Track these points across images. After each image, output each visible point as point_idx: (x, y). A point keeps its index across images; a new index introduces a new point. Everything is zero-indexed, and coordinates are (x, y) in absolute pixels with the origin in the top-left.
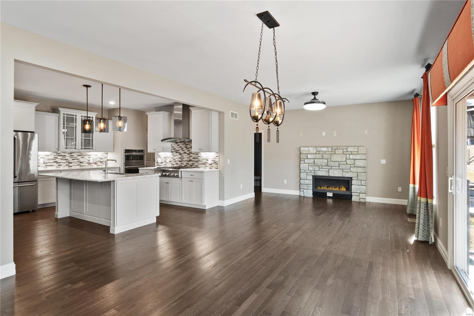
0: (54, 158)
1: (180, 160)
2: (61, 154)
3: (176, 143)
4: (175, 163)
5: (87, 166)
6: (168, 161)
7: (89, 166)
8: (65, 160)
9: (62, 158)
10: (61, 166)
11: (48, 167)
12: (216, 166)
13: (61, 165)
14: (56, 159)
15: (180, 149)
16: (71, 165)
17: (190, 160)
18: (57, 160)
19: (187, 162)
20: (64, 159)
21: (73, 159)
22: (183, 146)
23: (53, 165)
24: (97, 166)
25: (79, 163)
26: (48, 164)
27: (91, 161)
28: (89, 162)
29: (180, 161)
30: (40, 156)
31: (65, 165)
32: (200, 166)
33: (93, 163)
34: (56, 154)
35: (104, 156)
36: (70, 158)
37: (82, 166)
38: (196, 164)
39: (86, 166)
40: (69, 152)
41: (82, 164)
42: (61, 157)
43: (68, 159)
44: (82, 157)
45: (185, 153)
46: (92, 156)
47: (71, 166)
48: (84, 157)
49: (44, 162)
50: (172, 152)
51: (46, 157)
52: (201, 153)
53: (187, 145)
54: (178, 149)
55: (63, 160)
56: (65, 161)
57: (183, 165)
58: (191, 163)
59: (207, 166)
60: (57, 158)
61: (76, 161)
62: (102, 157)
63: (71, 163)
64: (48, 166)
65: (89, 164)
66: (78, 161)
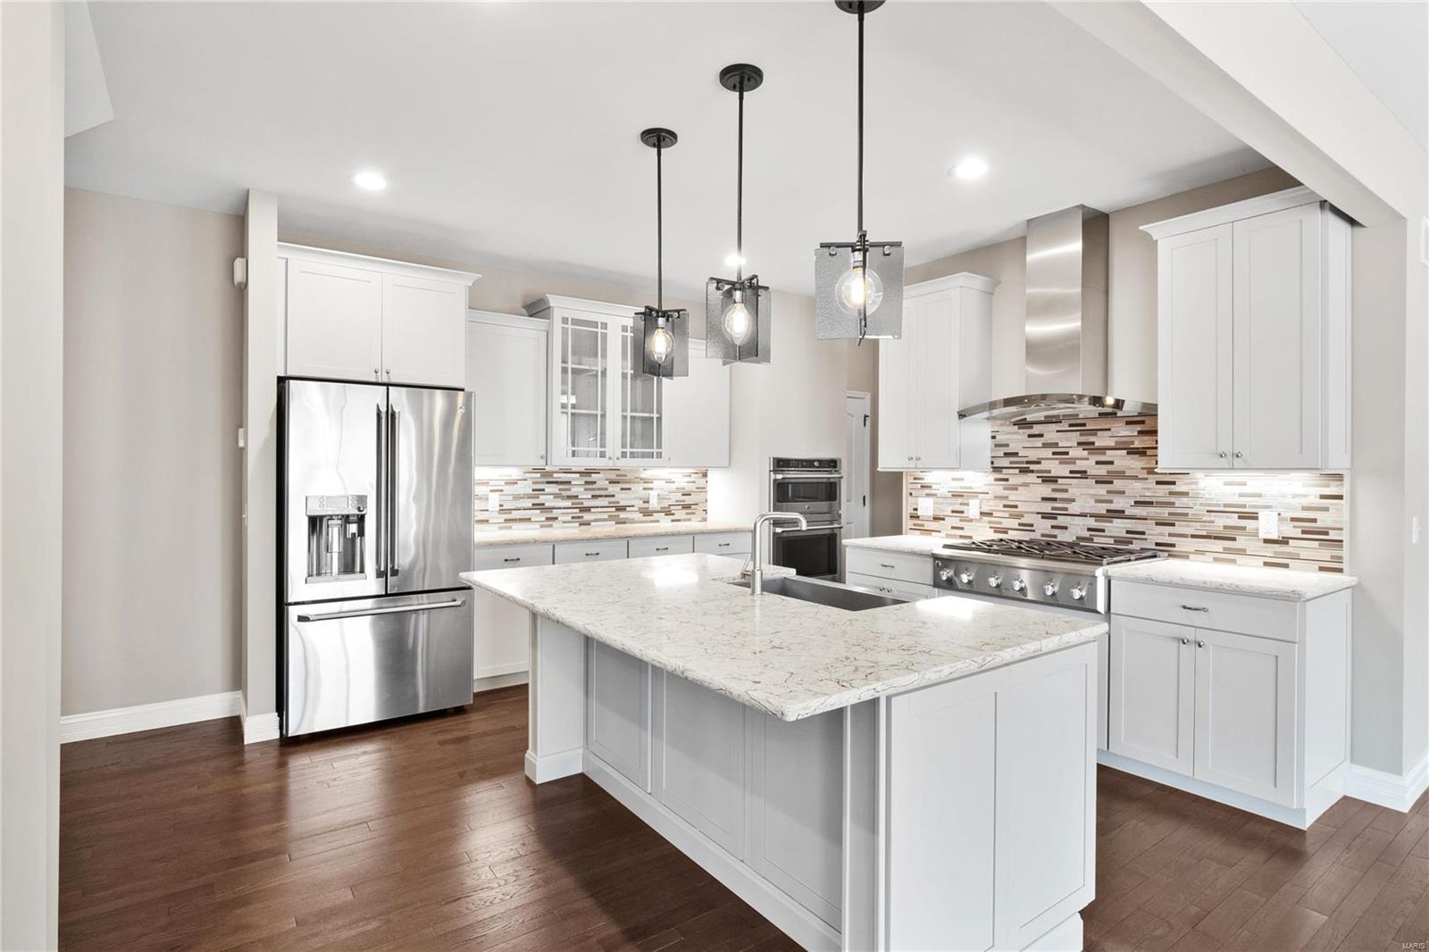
0: (533, 490)
1: (1047, 507)
2: (555, 475)
3: (1023, 424)
4: (1014, 523)
5: (640, 522)
6: (973, 510)
7: (646, 522)
8: (569, 497)
9: (560, 490)
10: (555, 524)
11: (515, 526)
12: (1326, 554)
13: (557, 518)
14: (541, 497)
15: (1048, 453)
16: (587, 517)
17: (1119, 514)
18: (542, 499)
19: (1092, 522)
20: (564, 493)
21: (594, 497)
22: (1069, 441)
23: (530, 519)
24: (673, 521)
25: (614, 509)
26: (515, 515)
27: (654, 504)
28: (646, 505)
29: (1045, 516)
30: (491, 483)
31: (570, 518)
32: (1183, 545)
33: (659, 509)
34: (539, 475)
35: (694, 482)
36: (586, 490)
37: (625, 523)
38: (1162, 534)
39: (635, 522)
40: (583, 470)
41: (622, 515)
42: (554, 489)
43: (576, 497)
44: (622, 489)
45: (1083, 474)
46: (656, 484)
47: (588, 524)
48: (630, 489)
49: (501, 506)
50: (997, 469)
51: (508, 489)
52: (1199, 475)
53: (1094, 432)
54: (1033, 455)
55: (563, 498)
56: (568, 503)
57: (1063, 537)
58: (1118, 527)
59: (1242, 552)
60: (543, 490)
61: (604, 502)
62: (689, 487)
63: (588, 509)
64: (516, 520)
65: (647, 513)
66: (610, 503)
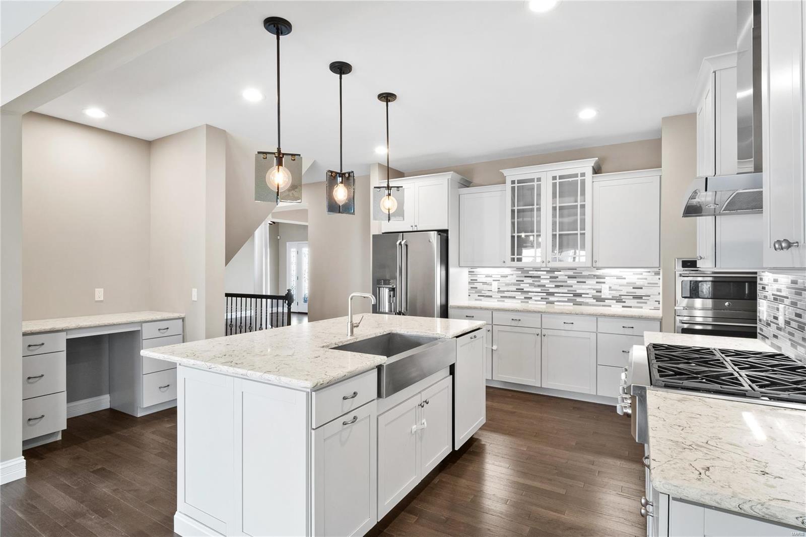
0: (517, 281)
2: (530, 272)
5: (593, 305)
7: (600, 306)
8: (539, 286)
9: (533, 281)
10: (530, 301)
11: (506, 300)
13: (531, 298)
14: (522, 285)
16: (551, 299)
18: (522, 286)
20: (536, 283)
21: (557, 286)
23: (515, 297)
24: (623, 307)
25: (572, 295)
26: (506, 294)
27: (606, 293)
28: (599, 294)
30: (493, 276)
31: (540, 298)
33: (610, 297)
34: (520, 272)
35: (646, 279)
36: (550, 282)
37: (581, 305)
39: (590, 305)
40: (549, 269)
41: (579, 299)
42: (530, 280)
43: (544, 286)
44: (578, 282)
46: (607, 280)
47: (552, 303)
48: (585, 282)
49: (499, 289)
51: (502, 279)
55: (535, 286)
56: (539, 290)
60: (523, 281)
61: (565, 290)
62: (639, 283)
63: (552, 294)
64: (507, 297)
65: (599, 299)
66: (568, 291)
